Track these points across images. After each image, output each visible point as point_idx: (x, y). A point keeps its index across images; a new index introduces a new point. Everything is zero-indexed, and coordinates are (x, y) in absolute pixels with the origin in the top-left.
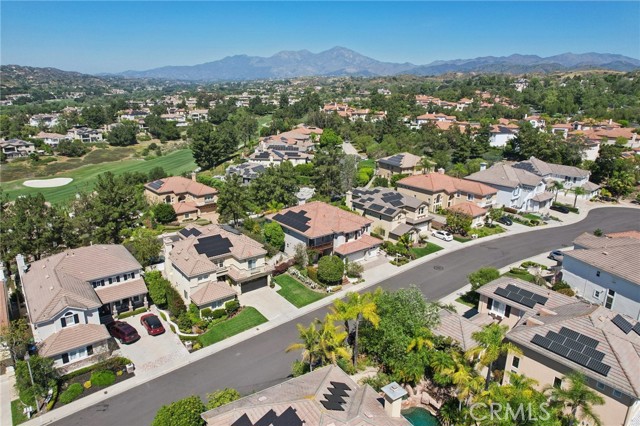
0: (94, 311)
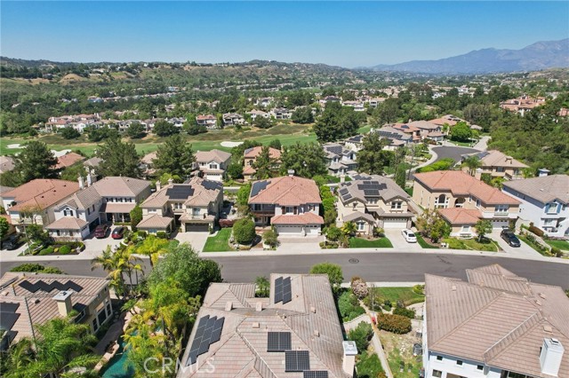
0: (83, 211)
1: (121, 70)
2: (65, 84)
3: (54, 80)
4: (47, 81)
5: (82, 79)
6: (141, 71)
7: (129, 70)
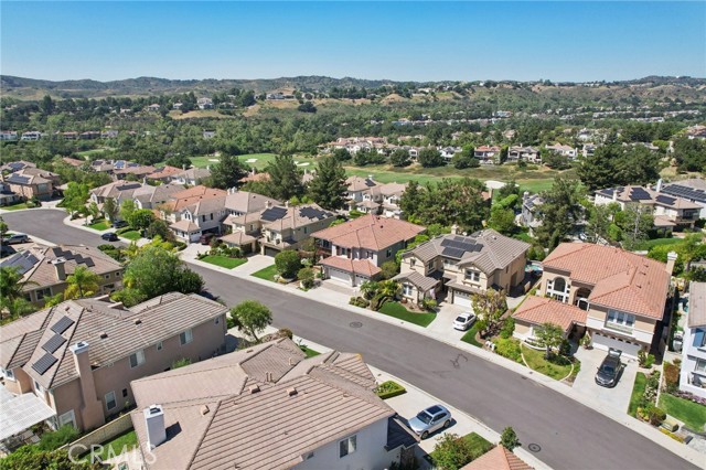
1: (450, 89)
2: (385, 104)
3: (376, 100)
4: (369, 101)
5: (402, 99)
6: (474, 91)
7: (459, 90)
